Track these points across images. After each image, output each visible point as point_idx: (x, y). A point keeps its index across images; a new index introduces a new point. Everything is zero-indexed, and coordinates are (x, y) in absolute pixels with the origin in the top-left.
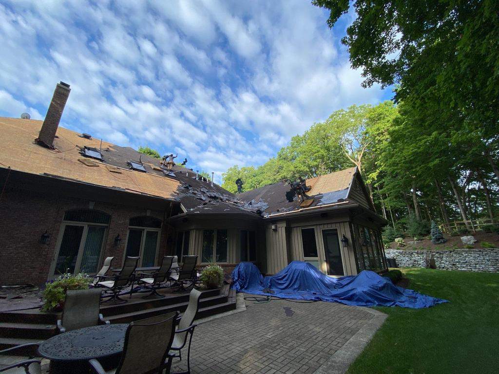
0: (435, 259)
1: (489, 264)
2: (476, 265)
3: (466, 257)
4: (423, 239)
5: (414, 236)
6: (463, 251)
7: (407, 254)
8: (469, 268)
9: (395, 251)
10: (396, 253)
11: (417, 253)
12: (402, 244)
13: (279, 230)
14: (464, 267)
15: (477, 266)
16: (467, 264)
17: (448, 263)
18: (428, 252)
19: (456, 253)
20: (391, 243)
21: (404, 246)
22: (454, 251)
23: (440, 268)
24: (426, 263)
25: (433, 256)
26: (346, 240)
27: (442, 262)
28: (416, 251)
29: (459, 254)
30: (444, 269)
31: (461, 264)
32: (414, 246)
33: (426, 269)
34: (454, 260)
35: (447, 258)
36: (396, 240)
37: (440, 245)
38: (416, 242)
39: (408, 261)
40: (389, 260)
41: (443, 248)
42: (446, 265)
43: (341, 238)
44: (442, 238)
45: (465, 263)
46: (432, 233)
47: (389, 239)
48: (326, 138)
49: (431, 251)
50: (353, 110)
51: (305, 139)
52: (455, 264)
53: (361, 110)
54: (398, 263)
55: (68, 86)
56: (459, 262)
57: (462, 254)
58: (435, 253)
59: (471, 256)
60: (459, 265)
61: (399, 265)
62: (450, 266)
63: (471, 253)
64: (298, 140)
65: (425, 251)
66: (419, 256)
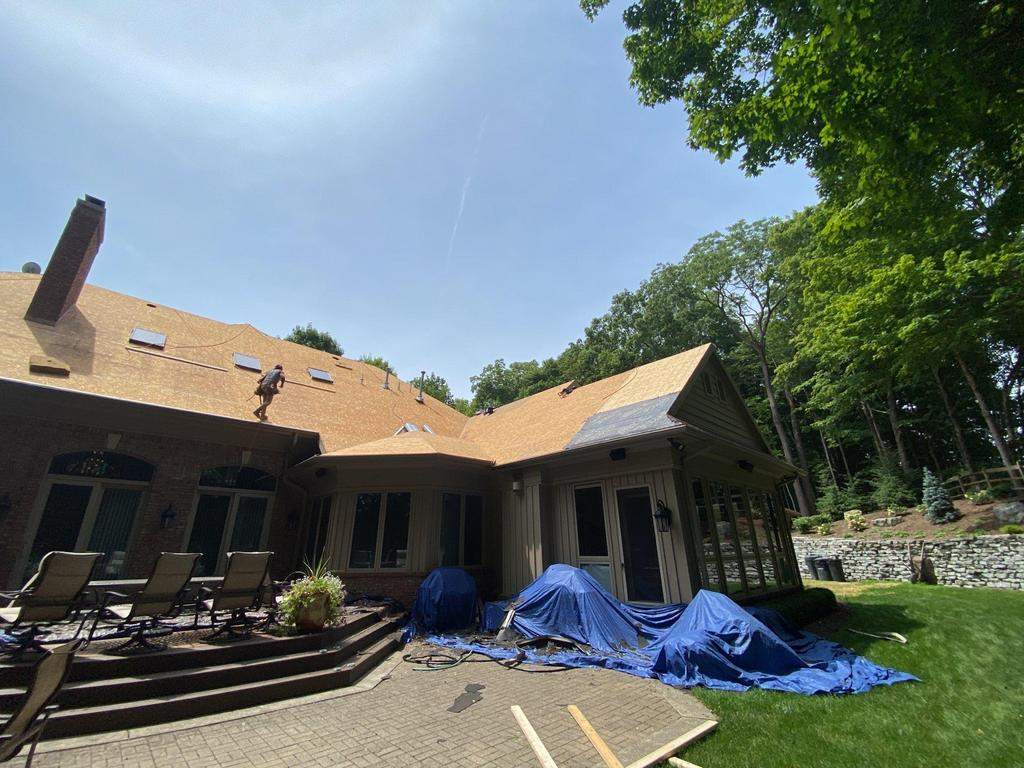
0: (933, 559)
3: (1003, 554)
4: (909, 514)
5: (888, 504)
6: (997, 541)
7: (868, 549)
8: (1014, 580)
9: (840, 541)
10: (844, 547)
11: (891, 546)
12: (858, 526)
13: (528, 492)
14: (1001, 580)
16: (1008, 571)
17: (963, 569)
18: (915, 542)
19: (980, 546)
20: (835, 523)
21: (862, 529)
22: (975, 539)
23: (945, 583)
24: (913, 571)
25: (926, 551)
26: (665, 514)
27: (949, 566)
28: (888, 542)
29: (988, 546)
30: (954, 585)
31: (995, 572)
32: (886, 530)
33: (912, 585)
34: (976, 562)
35: (961, 559)
36: (847, 515)
37: (945, 527)
38: (890, 519)
39: (870, 565)
40: (824, 563)
41: (953, 534)
42: (959, 575)
43: (654, 510)
44: (952, 510)
45: (1003, 569)
46: (925, 498)
47: (832, 514)
48: (687, 294)
49: (921, 543)
50: (738, 230)
51: (642, 300)
52: (979, 571)
53: (757, 230)
54: (848, 571)
55: (101, 203)
56: (989, 567)
57: (994, 548)
58: (931, 547)
59: (1017, 552)
60: (991, 575)
61: (850, 574)
62: (969, 576)
63: (1017, 545)
64: (626, 302)
65: (909, 541)
66: (894, 554)
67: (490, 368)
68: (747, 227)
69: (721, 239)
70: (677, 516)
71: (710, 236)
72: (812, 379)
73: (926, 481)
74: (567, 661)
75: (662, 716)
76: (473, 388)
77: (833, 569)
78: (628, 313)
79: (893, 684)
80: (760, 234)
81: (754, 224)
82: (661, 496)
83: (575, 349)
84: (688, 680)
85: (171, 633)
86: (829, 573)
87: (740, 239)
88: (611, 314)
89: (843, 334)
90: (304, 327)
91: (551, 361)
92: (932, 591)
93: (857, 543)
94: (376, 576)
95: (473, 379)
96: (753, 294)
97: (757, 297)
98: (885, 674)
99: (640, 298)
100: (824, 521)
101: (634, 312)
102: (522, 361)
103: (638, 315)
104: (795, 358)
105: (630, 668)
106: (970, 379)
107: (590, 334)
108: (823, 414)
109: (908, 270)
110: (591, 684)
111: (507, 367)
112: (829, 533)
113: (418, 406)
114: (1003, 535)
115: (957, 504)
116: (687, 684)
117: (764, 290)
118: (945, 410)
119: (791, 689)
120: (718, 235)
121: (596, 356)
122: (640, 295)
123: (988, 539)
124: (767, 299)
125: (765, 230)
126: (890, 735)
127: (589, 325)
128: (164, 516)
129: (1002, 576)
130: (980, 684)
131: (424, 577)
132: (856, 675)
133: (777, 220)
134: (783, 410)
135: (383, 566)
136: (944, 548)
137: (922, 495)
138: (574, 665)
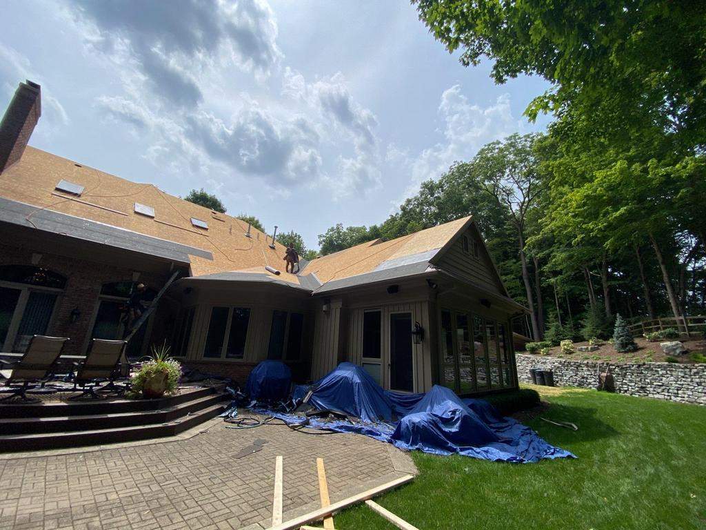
0: (614, 376)
1: (700, 390)
2: (678, 390)
3: (662, 375)
4: (603, 345)
5: (590, 337)
6: (659, 366)
7: (571, 366)
8: (667, 394)
9: (554, 360)
10: (556, 364)
11: (587, 365)
12: (567, 350)
13: (333, 313)
14: (658, 393)
15: (680, 392)
16: (664, 387)
17: (633, 384)
18: (603, 364)
19: (647, 369)
20: (554, 348)
21: (571, 353)
22: (644, 364)
23: (620, 392)
24: (600, 382)
25: (610, 370)
26: (420, 332)
27: (624, 381)
28: (585, 362)
29: (652, 370)
30: (626, 394)
31: (655, 388)
32: (586, 354)
33: (597, 392)
34: (643, 380)
35: (633, 377)
36: (562, 343)
37: (626, 355)
38: (590, 347)
39: (572, 376)
40: (542, 374)
41: (630, 360)
42: (630, 388)
43: (413, 328)
44: (633, 344)
45: (661, 386)
46: (616, 334)
47: (553, 341)
48: (473, 185)
49: (607, 364)
50: (513, 140)
51: (442, 187)
52: (644, 386)
53: (526, 141)
54: (557, 380)
55: (37, 87)
56: (652, 384)
57: (656, 371)
58: (614, 367)
59: (672, 375)
60: (652, 389)
61: (557, 382)
62: (637, 389)
63: (672, 370)
64: (430, 188)
65: (599, 362)
66: (589, 370)
67: (332, 229)
68: (520, 138)
69: (501, 146)
70: (428, 335)
71: (493, 143)
72: (551, 249)
73: (617, 323)
74: (335, 428)
75: (381, 469)
76: (320, 243)
77: (546, 378)
78: (431, 196)
79: (555, 458)
80: (528, 144)
81: (525, 136)
82: (419, 320)
83: (393, 219)
84: (411, 445)
85: (54, 392)
86: (544, 380)
87: (513, 147)
88: (419, 196)
89: (573, 217)
90: (198, 191)
91: (375, 227)
92: (609, 397)
93: (565, 362)
94: (221, 363)
95: (320, 236)
96: (519, 187)
97: (522, 190)
98: (552, 451)
99: (441, 186)
100: (546, 346)
101: (436, 195)
102: (355, 226)
103: (438, 198)
104: (541, 233)
105: (377, 435)
106: (659, 255)
107: (403, 209)
108: (555, 273)
109: (622, 171)
110: (345, 444)
111: (345, 230)
112: (548, 354)
113: (270, 250)
114: (663, 363)
115: (637, 341)
116: (410, 448)
117: (526, 185)
118: (641, 277)
119: (480, 456)
120: (499, 143)
121: (406, 225)
122: (440, 183)
123: (653, 364)
124: (528, 192)
125: (532, 142)
126: (536, 497)
127: (403, 203)
128: (73, 313)
129: (659, 390)
130: (619, 464)
131: (255, 365)
132: (531, 450)
133: (541, 134)
134: (531, 270)
135: (227, 357)
136: (622, 368)
137: (613, 332)
138: (340, 430)
